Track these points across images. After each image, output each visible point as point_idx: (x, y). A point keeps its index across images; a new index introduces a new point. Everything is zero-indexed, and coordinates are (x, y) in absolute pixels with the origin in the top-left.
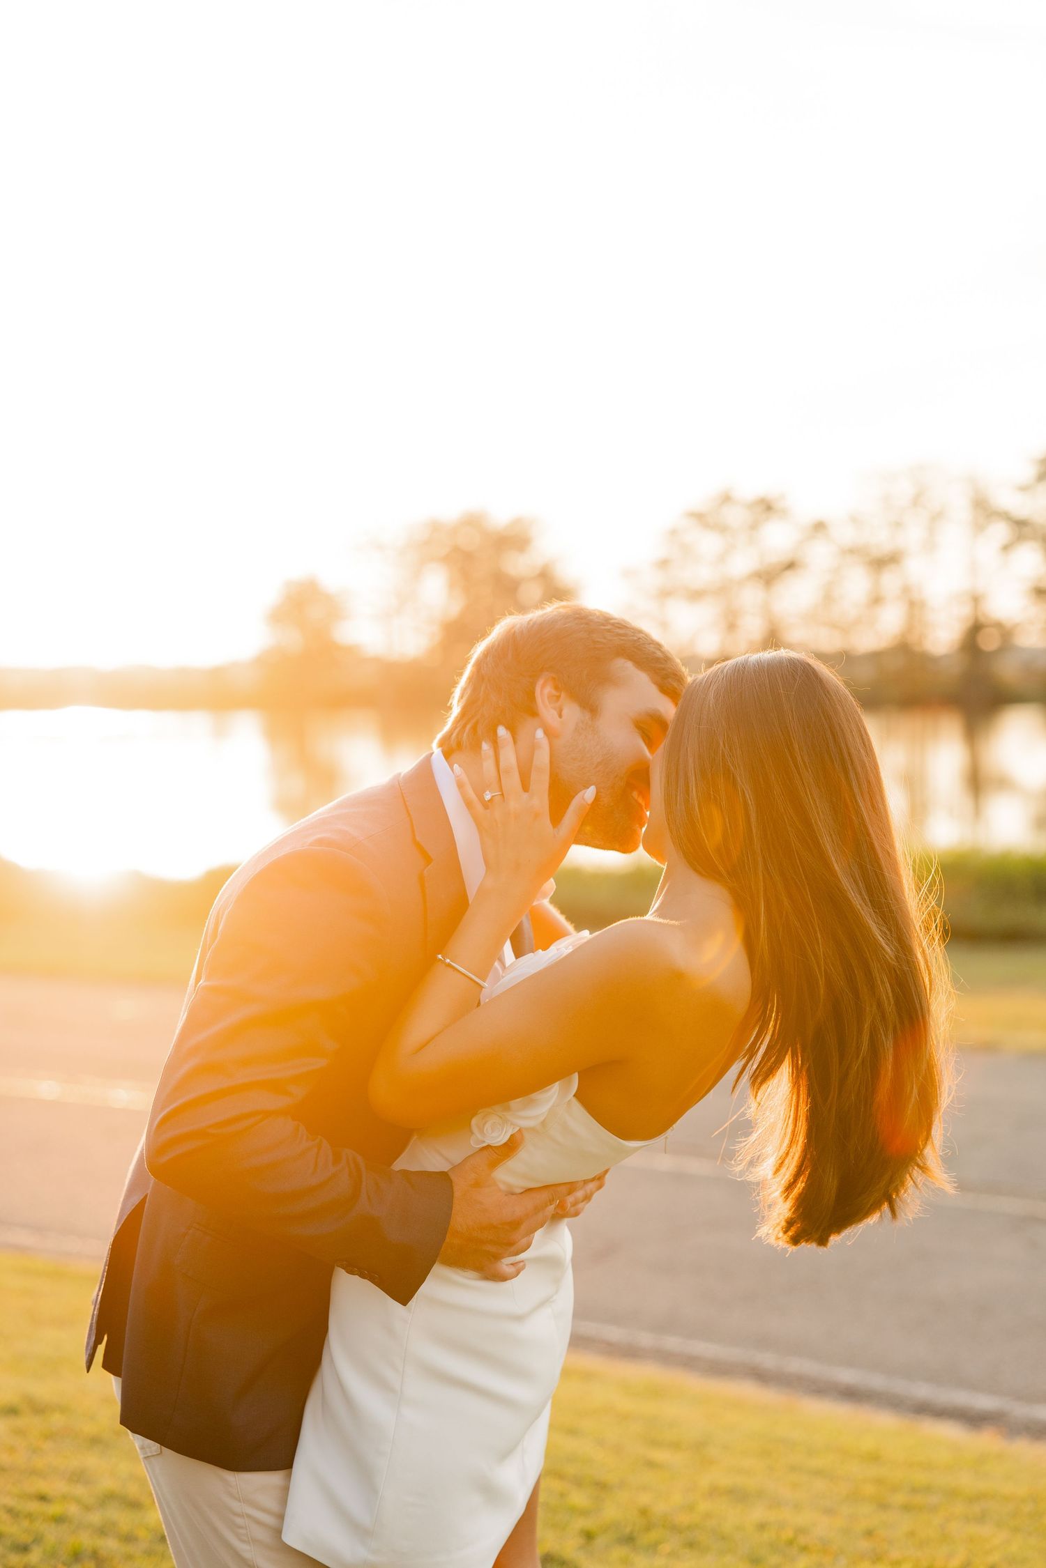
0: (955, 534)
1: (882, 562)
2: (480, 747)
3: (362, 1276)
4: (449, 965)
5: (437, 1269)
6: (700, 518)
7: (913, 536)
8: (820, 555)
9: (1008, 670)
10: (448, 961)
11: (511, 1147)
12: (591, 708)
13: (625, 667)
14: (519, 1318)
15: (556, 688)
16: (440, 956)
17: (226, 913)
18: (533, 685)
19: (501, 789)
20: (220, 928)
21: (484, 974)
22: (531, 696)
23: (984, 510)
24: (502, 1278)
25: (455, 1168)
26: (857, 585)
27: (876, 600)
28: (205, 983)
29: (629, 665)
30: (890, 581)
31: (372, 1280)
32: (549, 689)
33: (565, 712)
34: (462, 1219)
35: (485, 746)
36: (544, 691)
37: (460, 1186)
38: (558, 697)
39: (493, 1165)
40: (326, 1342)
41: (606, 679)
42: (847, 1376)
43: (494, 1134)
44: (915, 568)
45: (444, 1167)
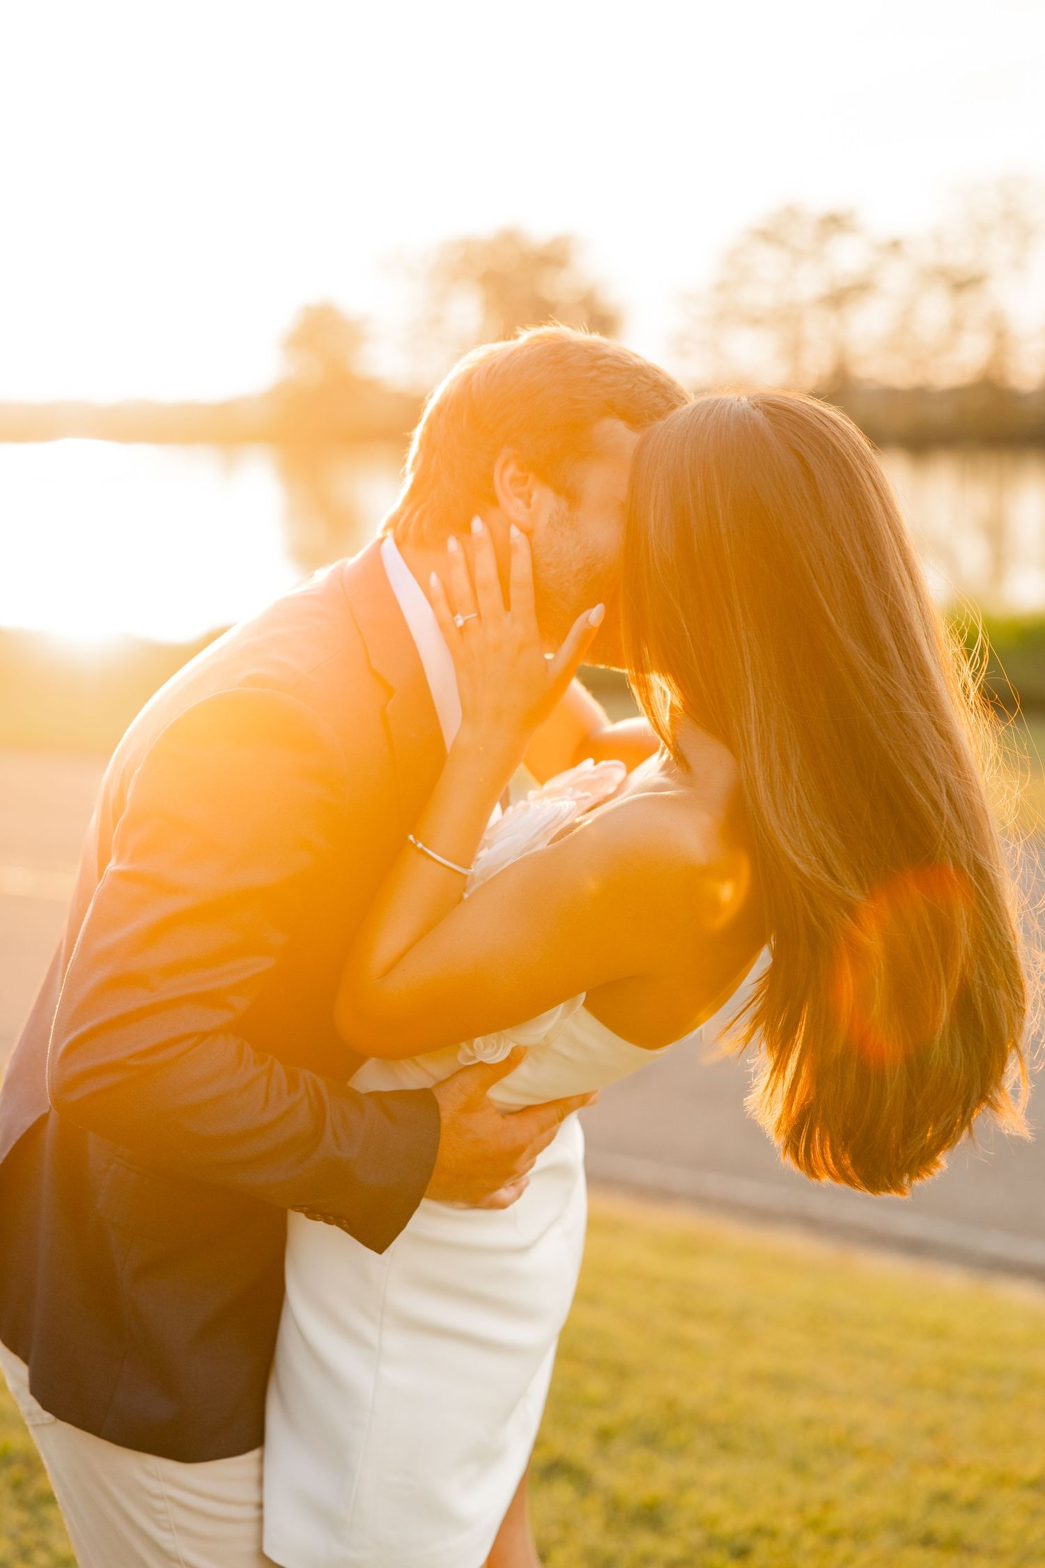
1: (964, 284)
2: (443, 546)
3: (328, 1222)
4: (421, 851)
5: (425, 1203)
6: (768, 235)
8: (896, 278)
10: (420, 845)
11: (512, 1062)
13: (613, 431)
14: (522, 1250)
15: (522, 468)
16: (411, 837)
17: (136, 772)
18: (491, 462)
19: (477, 608)
20: (129, 795)
21: (468, 858)
22: (489, 480)
24: (503, 1206)
25: (441, 1083)
26: (935, 310)
28: (114, 867)
30: (973, 306)
31: (340, 1225)
32: (511, 470)
34: (450, 1152)
35: (453, 545)
37: (448, 1107)
39: (487, 1085)
40: (285, 1304)
41: (588, 454)
43: (489, 1051)
45: (428, 1083)
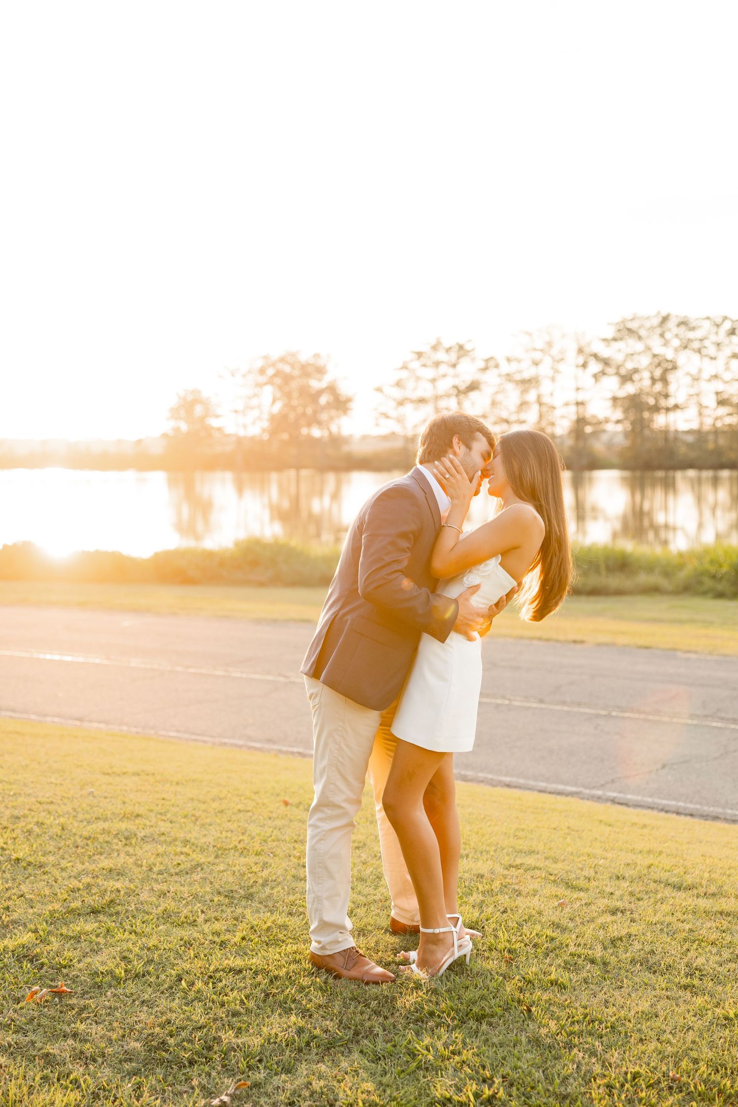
0: (569, 368)
1: (527, 384)
7: (545, 370)
9: (599, 447)
12: (469, 447)
13: (479, 435)
15: (459, 440)
18: (452, 438)
22: (451, 442)
23: (586, 356)
25: (458, 596)
26: (512, 397)
27: (523, 405)
29: (480, 434)
30: (532, 396)
32: (457, 440)
33: (461, 448)
36: (455, 440)
38: (459, 443)
39: (472, 594)
41: (474, 439)
42: (507, 779)
44: (546, 387)
